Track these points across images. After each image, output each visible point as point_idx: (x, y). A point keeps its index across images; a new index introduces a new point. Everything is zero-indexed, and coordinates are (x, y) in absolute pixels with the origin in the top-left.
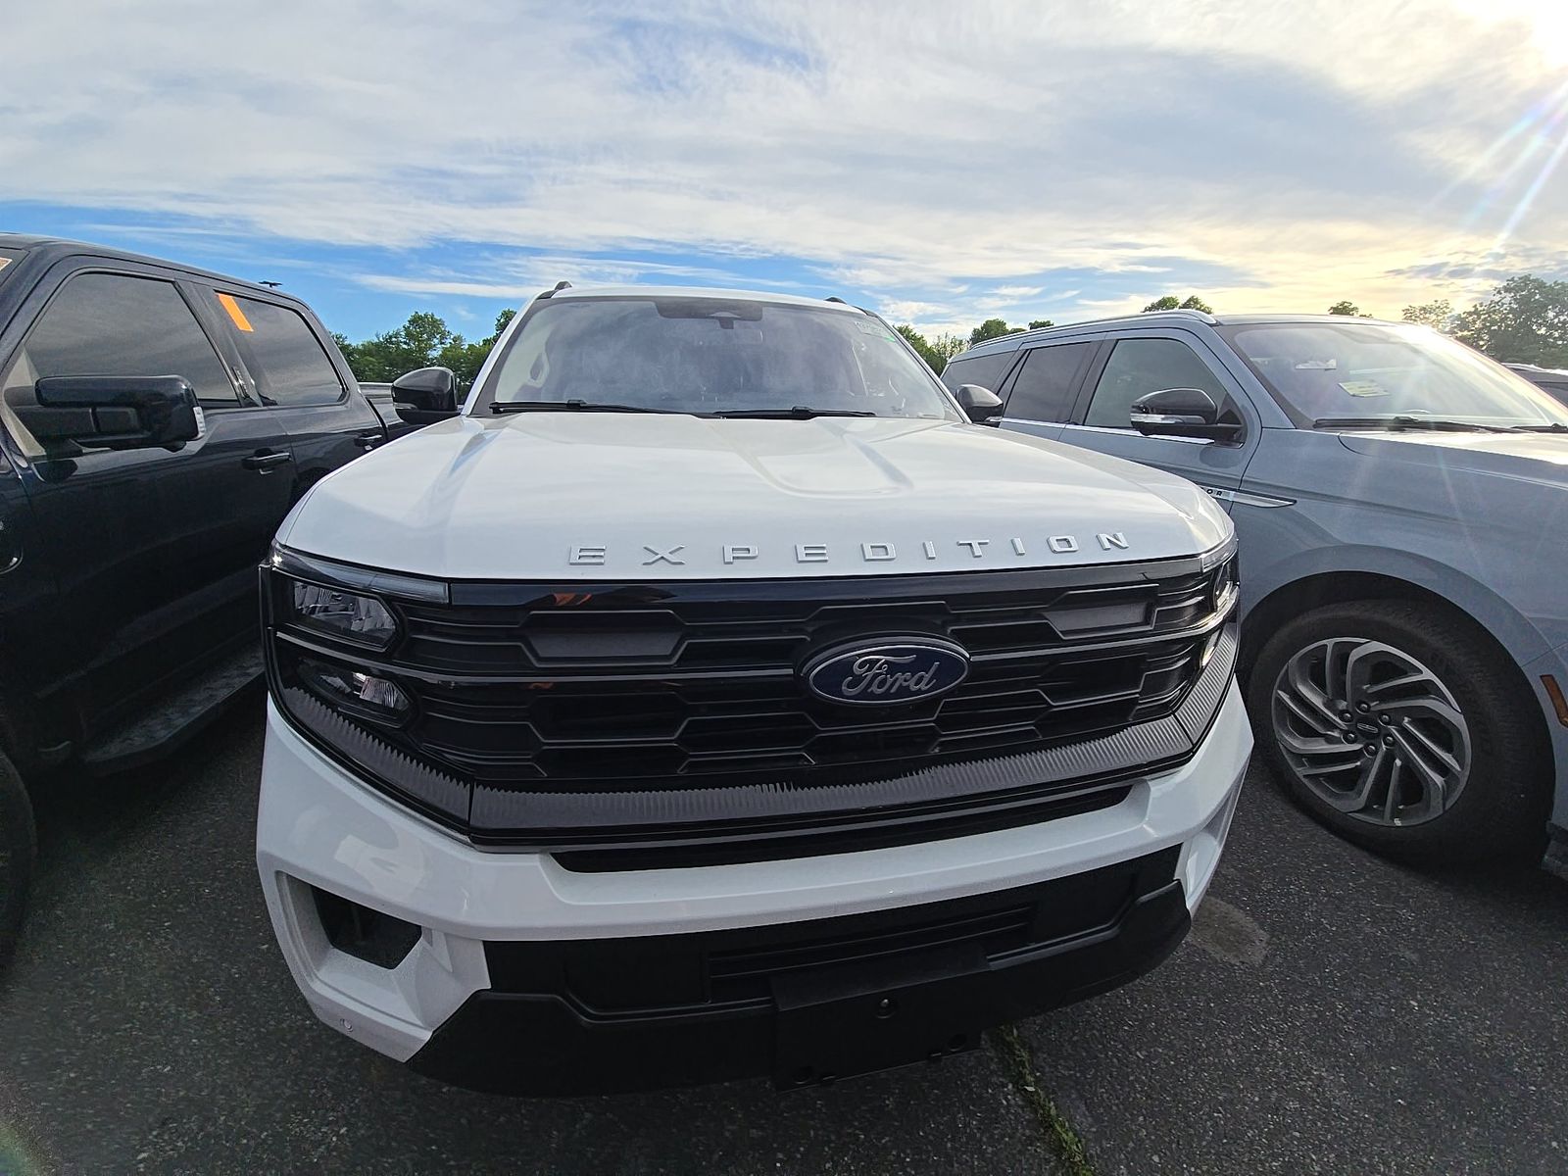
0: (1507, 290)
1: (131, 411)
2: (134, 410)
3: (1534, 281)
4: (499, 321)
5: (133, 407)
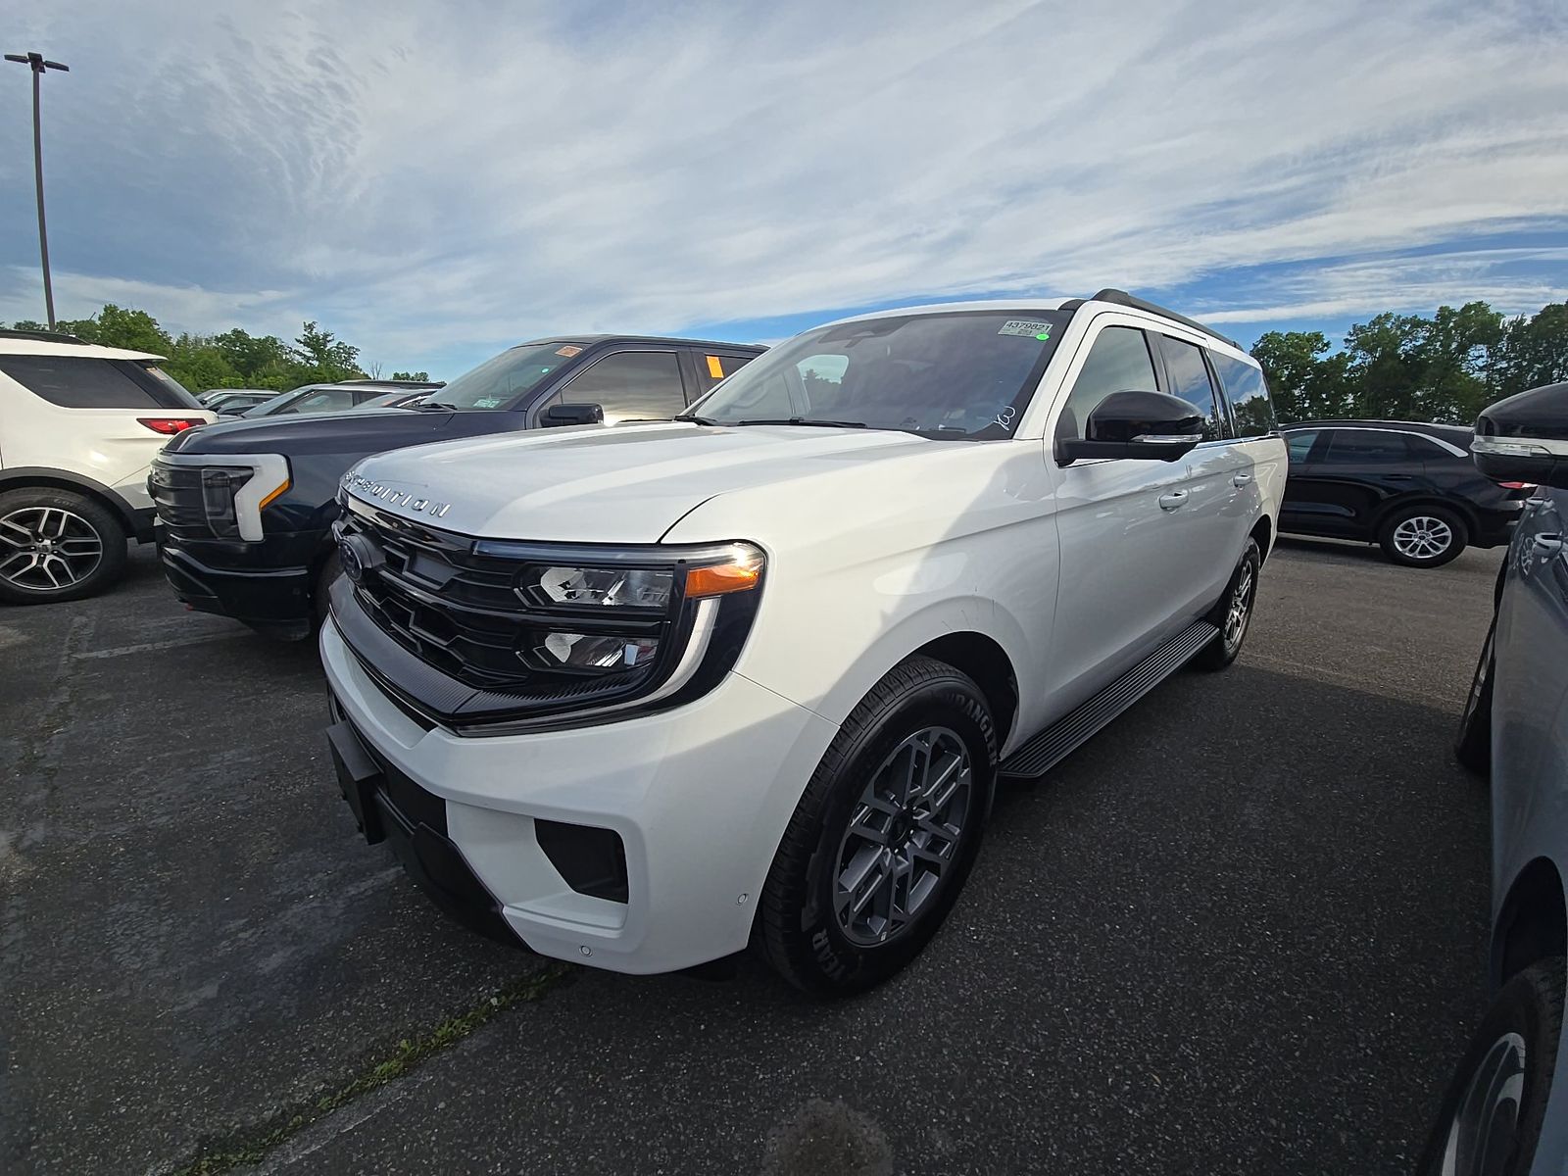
4: (1256, 346)
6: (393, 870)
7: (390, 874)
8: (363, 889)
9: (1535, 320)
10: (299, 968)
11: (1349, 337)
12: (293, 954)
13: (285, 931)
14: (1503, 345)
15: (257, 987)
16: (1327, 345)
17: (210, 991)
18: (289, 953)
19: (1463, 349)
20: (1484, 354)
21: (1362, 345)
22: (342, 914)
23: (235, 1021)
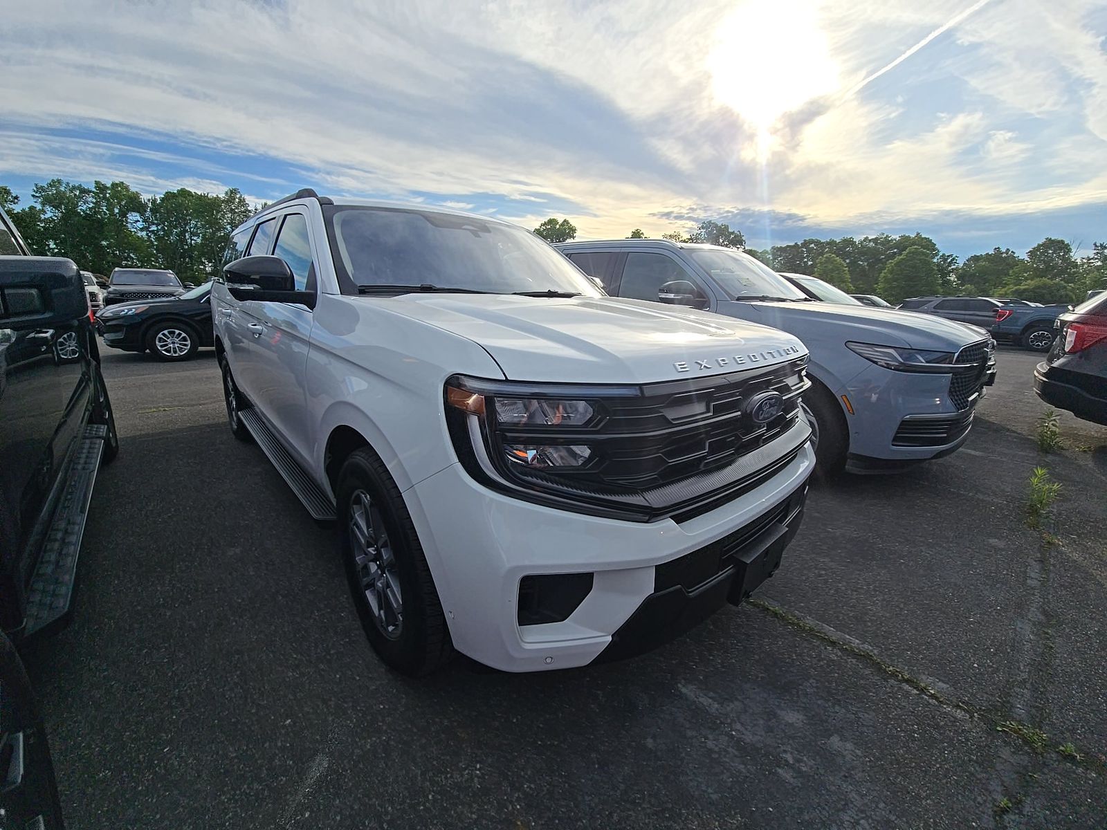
0: (703, 227)
1: (34, 291)
2: (36, 290)
3: (713, 223)
5: (35, 288)
6: (684, 690)
7: (688, 690)
8: (710, 700)
9: (162, 200)
10: (788, 697)
11: (34, 193)
12: (783, 710)
13: (770, 730)
14: (148, 214)
15: (813, 713)
16: (16, 198)
17: (835, 741)
18: (784, 713)
19: (124, 214)
20: (139, 219)
21: (47, 201)
22: (737, 699)
23: (837, 708)
